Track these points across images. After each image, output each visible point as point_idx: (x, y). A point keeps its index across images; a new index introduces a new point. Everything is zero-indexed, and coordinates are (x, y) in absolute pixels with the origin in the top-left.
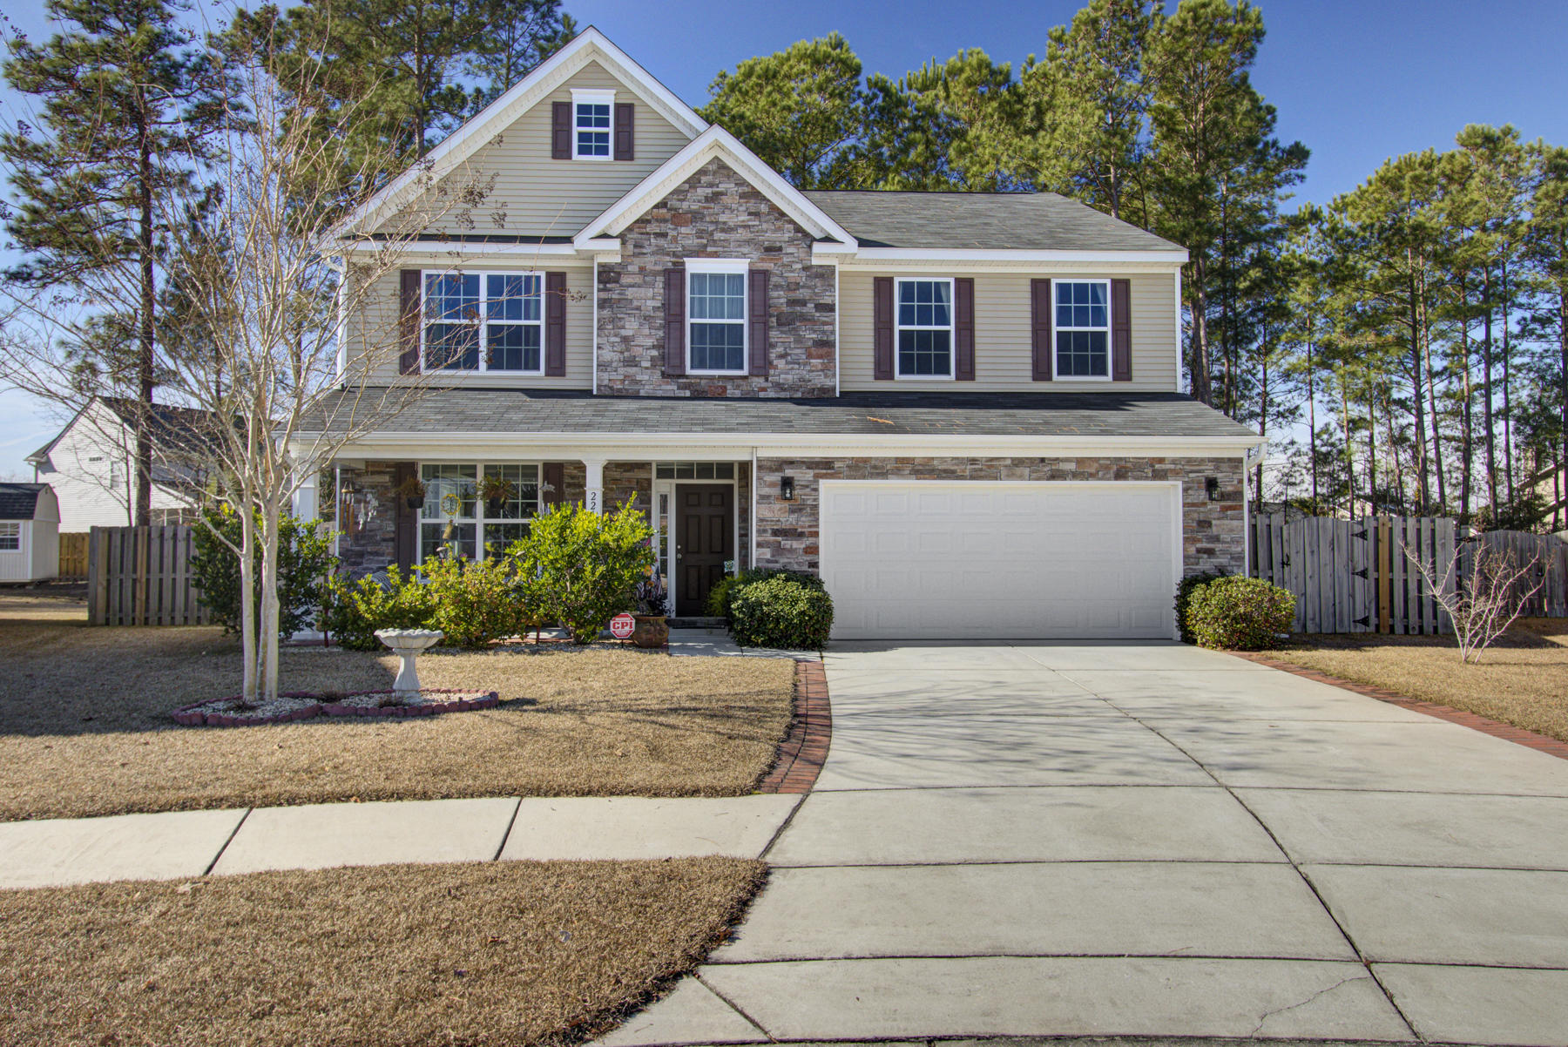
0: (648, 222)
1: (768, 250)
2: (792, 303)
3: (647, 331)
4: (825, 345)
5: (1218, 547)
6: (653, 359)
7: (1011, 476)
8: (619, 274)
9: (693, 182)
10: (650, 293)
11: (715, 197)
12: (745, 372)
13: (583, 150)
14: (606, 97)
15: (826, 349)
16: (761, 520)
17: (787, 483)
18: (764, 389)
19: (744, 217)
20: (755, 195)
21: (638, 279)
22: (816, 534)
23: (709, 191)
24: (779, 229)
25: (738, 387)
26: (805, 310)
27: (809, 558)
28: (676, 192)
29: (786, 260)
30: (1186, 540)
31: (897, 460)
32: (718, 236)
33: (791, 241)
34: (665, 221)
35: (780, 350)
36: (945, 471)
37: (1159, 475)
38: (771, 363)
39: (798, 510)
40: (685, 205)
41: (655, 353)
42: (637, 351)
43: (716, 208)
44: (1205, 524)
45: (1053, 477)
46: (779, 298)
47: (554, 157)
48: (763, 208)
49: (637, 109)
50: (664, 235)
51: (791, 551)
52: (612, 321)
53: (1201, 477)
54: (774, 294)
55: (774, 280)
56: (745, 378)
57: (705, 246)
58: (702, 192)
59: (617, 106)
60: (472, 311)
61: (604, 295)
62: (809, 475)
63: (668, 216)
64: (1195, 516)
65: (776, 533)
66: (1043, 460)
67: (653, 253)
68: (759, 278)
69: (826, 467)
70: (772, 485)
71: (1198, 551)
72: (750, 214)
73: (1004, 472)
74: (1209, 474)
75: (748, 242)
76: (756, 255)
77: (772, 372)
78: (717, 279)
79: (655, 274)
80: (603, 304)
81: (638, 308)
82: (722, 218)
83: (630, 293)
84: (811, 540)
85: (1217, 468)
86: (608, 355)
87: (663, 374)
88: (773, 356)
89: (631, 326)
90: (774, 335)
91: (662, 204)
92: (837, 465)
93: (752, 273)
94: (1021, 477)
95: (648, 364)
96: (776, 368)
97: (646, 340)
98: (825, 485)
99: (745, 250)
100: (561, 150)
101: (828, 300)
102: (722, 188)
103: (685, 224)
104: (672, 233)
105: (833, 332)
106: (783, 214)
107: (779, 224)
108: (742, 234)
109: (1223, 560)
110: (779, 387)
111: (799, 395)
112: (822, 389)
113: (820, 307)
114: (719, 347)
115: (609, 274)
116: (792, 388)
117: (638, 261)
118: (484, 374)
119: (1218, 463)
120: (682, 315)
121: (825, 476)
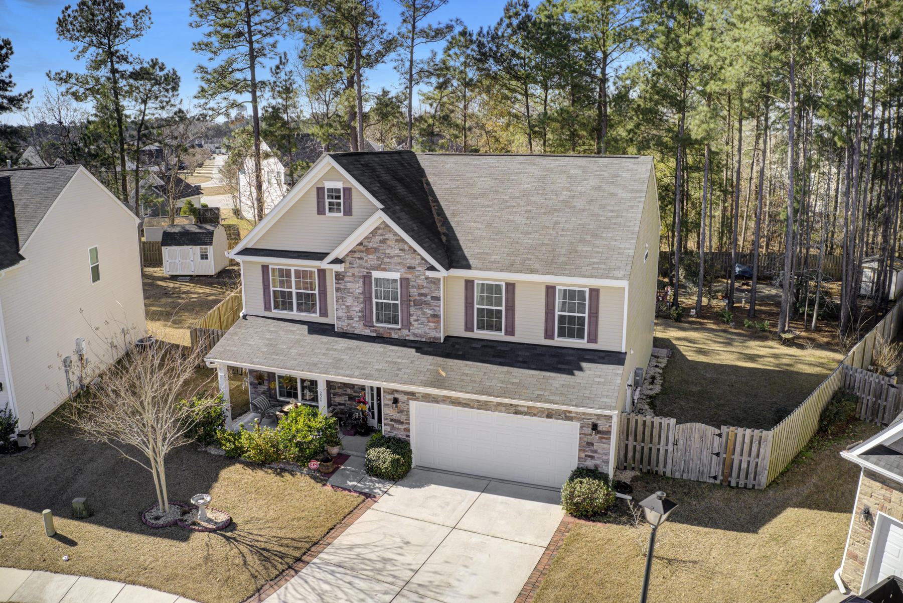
0: (355, 252)
1: (409, 268)
3: (356, 304)
4: (436, 316)
6: (359, 317)
7: (496, 410)
8: (344, 276)
9: (374, 233)
10: (357, 286)
11: (384, 241)
12: (399, 326)
13: (331, 210)
14: (339, 186)
15: (436, 319)
16: (386, 414)
17: (396, 401)
18: (408, 336)
19: (397, 251)
20: (402, 240)
21: (351, 279)
23: (381, 238)
24: (414, 258)
25: (396, 333)
26: (426, 299)
27: (406, 433)
28: (366, 238)
29: (417, 273)
30: (580, 450)
31: (444, 396)
32: (386, 260)
33: (420, 264)
34: (362, 252)
35: (415, 317)
37: (568, 418)
38: (410, 323)
39: (401, 412)
40: (371, 244)
41: (360, 314)
42: (353, 313)
43: (385, 246)
44: (590, 444)
45: (516, 413)
46: (414, 292)
47: (318, 214)
48: (406, 247)
49: (353, 191)
50: (361, 259)
51: (399, 429)
52: (342, 298)
53: (590, 422)
54: (411, 290)
55: (411, 284)
56: (399, 329)
57: (381, 265)
58: (378, 238)
59: (344, 189)
60: (289, 284)
61: (338, 286)
62: (405, 398)
63: (364, 249)
64: (586, 439)
65: (392, 420)
66: (511, 405)
67: (358, 267)
68: (405, 281)
69: (412, 395)
70: (390, 400)
71: (586, 456)
72: (400, 250)
73: (493, 408)
74: (595, 421)
75: (399, 264)
76: (403, 270)
77: (411, 328)
78: (386, 280)
79: (359, 277)
80: (338, 290)
81: (352, 293)
82: (387, 251)
83: (349, 286)
85: (598, 419)
86: (341, 314)
87: (364, 325)
88: (412, 320)
89: (349, 301)
90: (412, 310)
91: (361, 244)
92: (417, 395)
93: (401, 279)
94: (501, 411)
95: (357, 319)
96: (413, 326)
97: (356, 308)
98: (412, 403)
99: (398, 268)
100: (321, 211)
101: (436, 295)
102: (387, 236)
103: (371, 253)
104: (365, 258)
105: (440, 311)
106: (415, 251)
107: (414, 255)
108: (397, 260)
109: (598, 462)
110: (414, 334)
111: (424, 340)
112: (434, 338)
113: (433, 298)
114: (388, 313)
115: (339, 277)
116: (420, 336)
117: (351, 271)
118: (294, 314)
119: (599, 416)
120: (371, 298)
121: (412, 399)
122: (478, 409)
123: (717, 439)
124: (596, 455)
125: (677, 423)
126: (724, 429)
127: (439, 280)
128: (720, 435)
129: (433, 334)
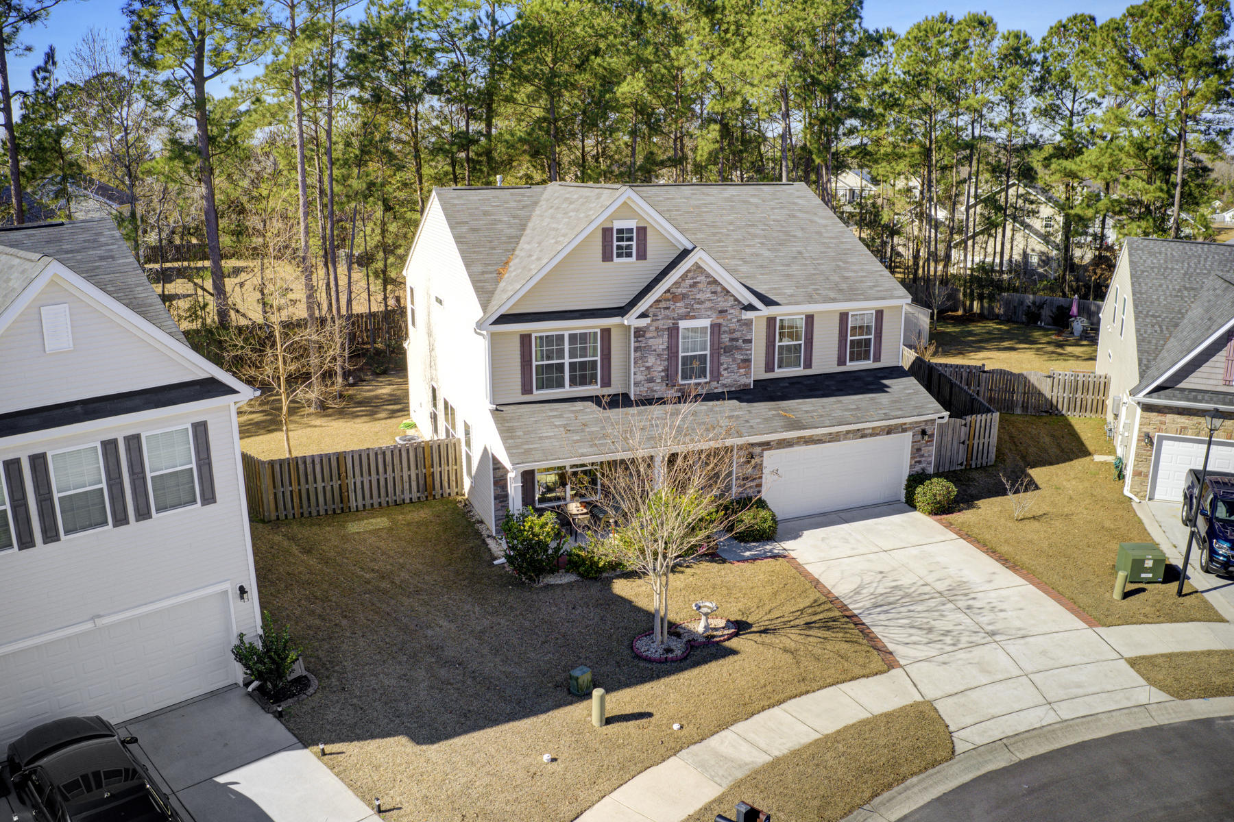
0: (661, 301)
1: (721, 312)
2: (732, 340)
3: (659, 363)
4: (747, 361)
6: (662, 377)
7: (845, 439)
8: (645, 332)
9: (684, 277)
10: (660, 341)
11: (695, 285)
12: (708, 380)
13: (619, 255)
14: (632, 224)
15: (747, 364)
16: (737, 474)
17: (750, 455)
18: (717, 388)
19: (709, 295)
20: (715, 282)
21: (655, 334)
22: (761, 478)
23: (692, 281)
24: (726, 301)
25: (704, 388)
26: (738, 344)
27: (758, 489)
28: (675, 283)
29: (729, 317)
30: (911, 458)
31: (798, 438)
32: (696, 306)
33: (732, 307)
34: (669, 300)
35: (725, 366)
36: (818, 441)
37: (904, 430)
38: (720, 373)
39: (754, 467)
40: (679, 290)
41: (663, 374)
42: (655, 374)
43: (695, 290)
44: (919, 450)
45: (862, 437)
46: (725, 338)
47: (603, 261)
48: (719, 289)
49: (648, 230)
50: (668, 308)
51: (750, 487)
52: (641, 358)
53: (919, 429)
54: (722, 336)
55: (723, 329)
56: (707, 383)
57: (689, 313)
58: (688, 282)
59: (638, 228)
60: (561, 354)
61: (637, 344)
62: (760, 449)
63: (671, 297)
64: (916, 447)
65: (744, 479)
67: (662, 319)
68: (716, 328)
69: (767, 445)
70: (743, 457)
71: (916, 462)
72: (712, 293)
73: (842, 438)
74: (923, 427)
75: (711, 308)
76: (714, 316)
77: (720, 379)
78: (694, 330)
79: (664, 330)
80: (637, 349)
81: (655, 350)
82: (698, 296)
83: (651, 342)
84: (759, 481)
85: (926, 424)
86: (640, 378)
87: (667, 386)
88: (721, 369)
89: (651, 361)
90: (723, 359)
91: (668, 291)
92: (771, 444)
93: (712, 326)
94: (849, 439)
95: (659, 381)
96: (723, 376)
97: (658, 367)
98: (766, 453)
99: (709, 313)
100: (607, 257)
101: (748, 337)
102: (698, 280)
103: (679, 301)
104: (672, 307)
105: (751, 353)
106: (728, 292)
107: (726, 297)
109: (924, 465)
110: (724, 385)
111: (733, 389)
112: (744, 385)
113: (745, 341)
114: (695, 366)
115: (639, 333)
116: (730, 386)
117: (655, 324)
118: (568, 390)
119: (926, 422)
120: (677, 352)
121: (767, 450)
123: (963, 428)
124: (923, 459)
125: (950, 416)
126: (969, 418)
127: (751, 321)
128: (965, 425)
129: (744, 381)
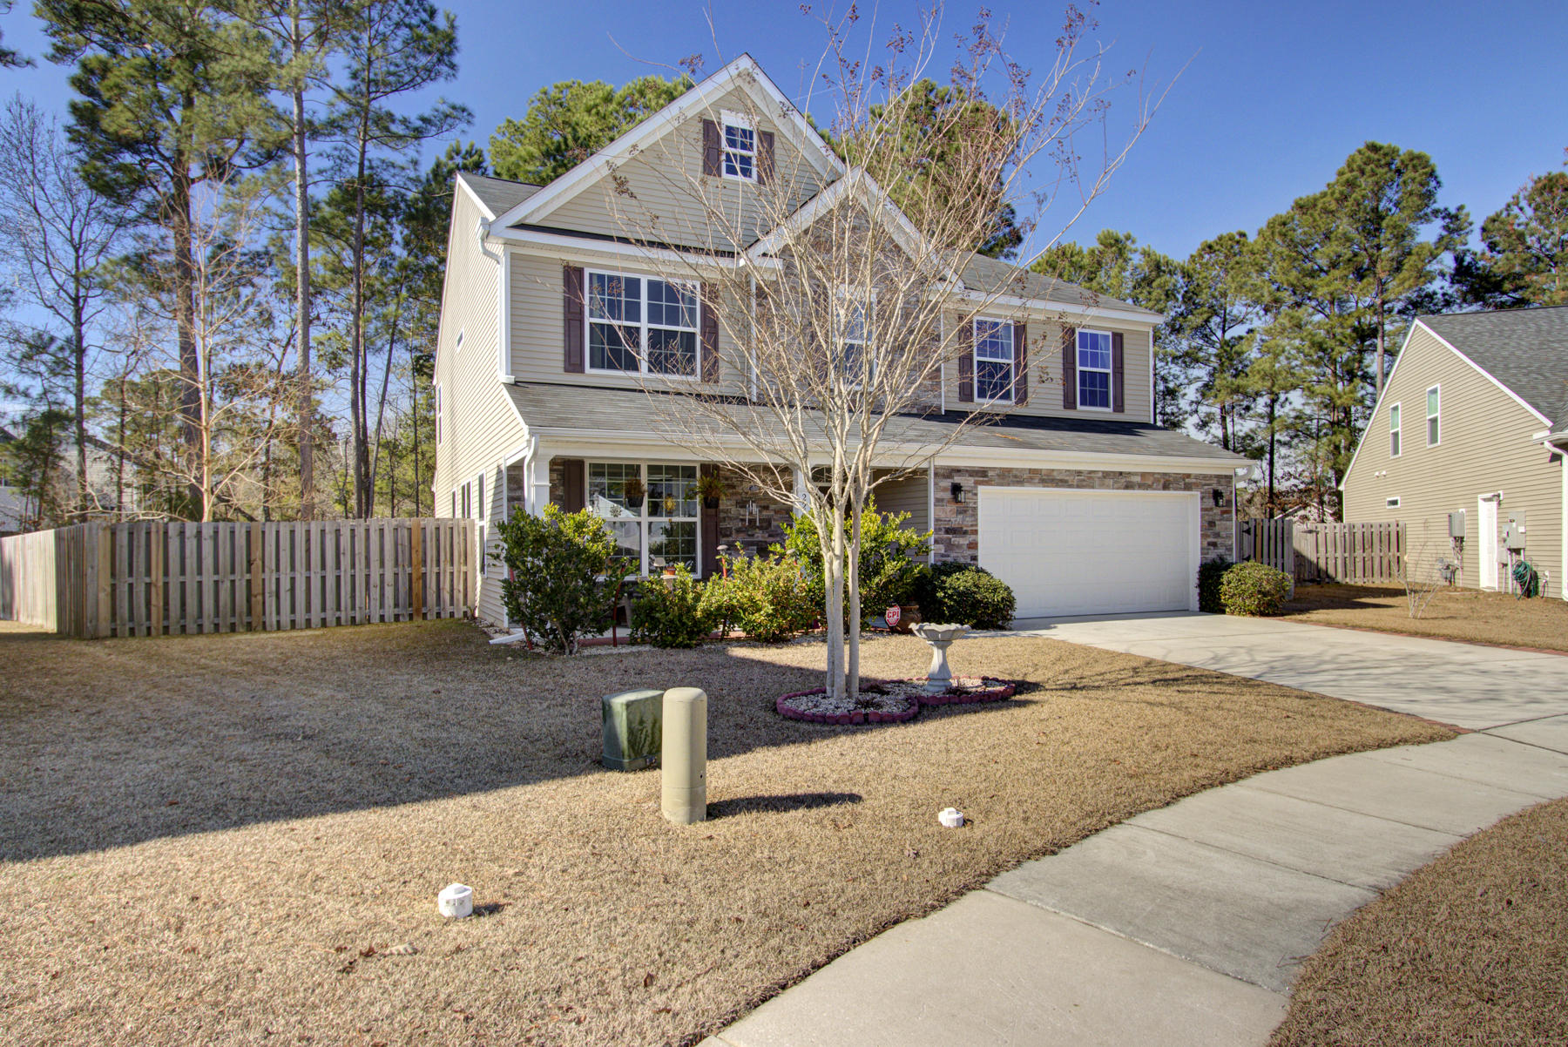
5: (1219, 541)
7: (1102, 486)
8: (773, 293)
12: (875, 389)
13: (731, 170)
14: (750, 123)
16: (937, 520)
17: (956, 489)
22: (976, 532)
27: (971, 552)
28: (815, 224)
30: (1202, 536)
31: (1031, 471)
34: (810, 249)
36: (1061, 481)
37: (1188, 487)
39: (963, 512)
44: (1212, 524)
45: (1127, 487)
47: (705, 173)
49: (777, 139)
51: (959, 546)
53: (1209, 489)
59: (760, 133)
61: (760, 311)
62: (972, 480)
63: (814, 242)
64: (1207, 518)
65: (948, 531)
66: (1121, 473)
69: (982, 475)
70: (944, 490)
71: (1209, 544)
73: (1097, 482)
74: (1215, 486)
76: (881, 288)
84: (973, 537)
85: (1219, 483)
91: (809, 233)
92: (990, 474)
94: (1108, 487)
98: (981, 489)
100: (711, 168)
101: (934, 332)
109: (1221, 551)
111: (915, 412)
112: (931, 408)
113: (930, 337)
115: (764, 292)
116: (909, 406)
118: (643, 377)
121: (982, 483)
122: (1078, 487)
123: (1246, 535)
128: (1248, 532)
129: (930, 400)
